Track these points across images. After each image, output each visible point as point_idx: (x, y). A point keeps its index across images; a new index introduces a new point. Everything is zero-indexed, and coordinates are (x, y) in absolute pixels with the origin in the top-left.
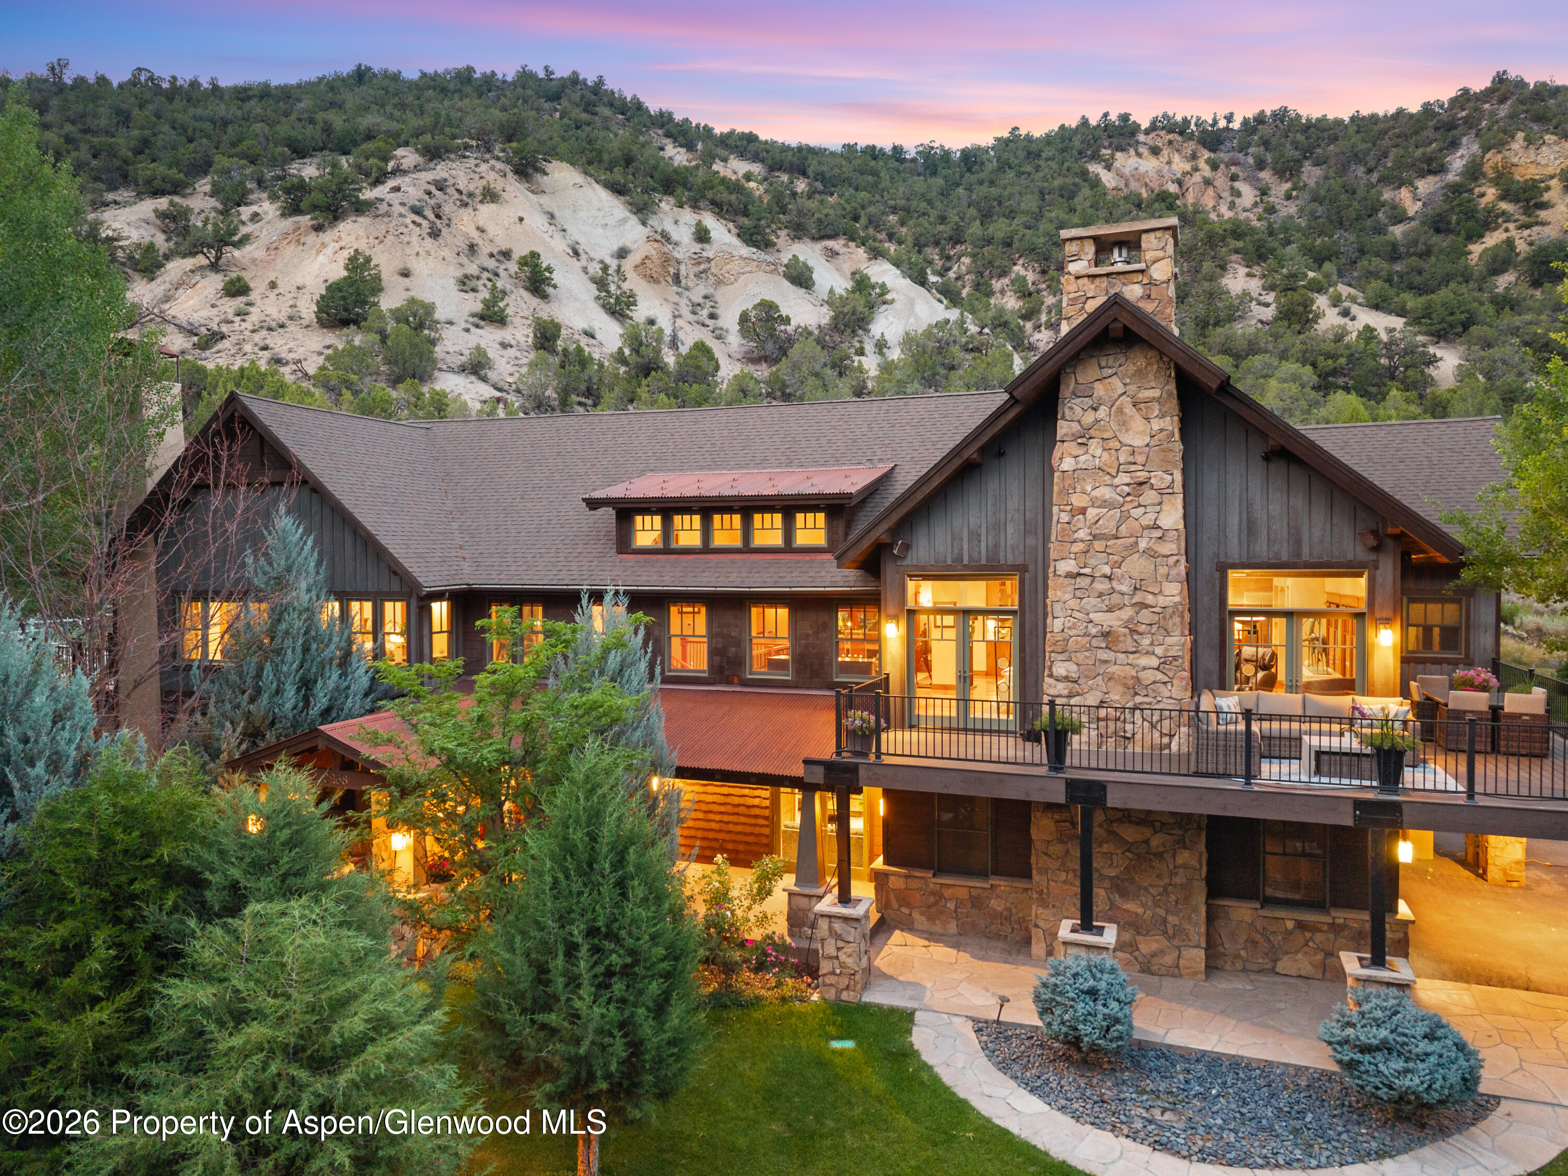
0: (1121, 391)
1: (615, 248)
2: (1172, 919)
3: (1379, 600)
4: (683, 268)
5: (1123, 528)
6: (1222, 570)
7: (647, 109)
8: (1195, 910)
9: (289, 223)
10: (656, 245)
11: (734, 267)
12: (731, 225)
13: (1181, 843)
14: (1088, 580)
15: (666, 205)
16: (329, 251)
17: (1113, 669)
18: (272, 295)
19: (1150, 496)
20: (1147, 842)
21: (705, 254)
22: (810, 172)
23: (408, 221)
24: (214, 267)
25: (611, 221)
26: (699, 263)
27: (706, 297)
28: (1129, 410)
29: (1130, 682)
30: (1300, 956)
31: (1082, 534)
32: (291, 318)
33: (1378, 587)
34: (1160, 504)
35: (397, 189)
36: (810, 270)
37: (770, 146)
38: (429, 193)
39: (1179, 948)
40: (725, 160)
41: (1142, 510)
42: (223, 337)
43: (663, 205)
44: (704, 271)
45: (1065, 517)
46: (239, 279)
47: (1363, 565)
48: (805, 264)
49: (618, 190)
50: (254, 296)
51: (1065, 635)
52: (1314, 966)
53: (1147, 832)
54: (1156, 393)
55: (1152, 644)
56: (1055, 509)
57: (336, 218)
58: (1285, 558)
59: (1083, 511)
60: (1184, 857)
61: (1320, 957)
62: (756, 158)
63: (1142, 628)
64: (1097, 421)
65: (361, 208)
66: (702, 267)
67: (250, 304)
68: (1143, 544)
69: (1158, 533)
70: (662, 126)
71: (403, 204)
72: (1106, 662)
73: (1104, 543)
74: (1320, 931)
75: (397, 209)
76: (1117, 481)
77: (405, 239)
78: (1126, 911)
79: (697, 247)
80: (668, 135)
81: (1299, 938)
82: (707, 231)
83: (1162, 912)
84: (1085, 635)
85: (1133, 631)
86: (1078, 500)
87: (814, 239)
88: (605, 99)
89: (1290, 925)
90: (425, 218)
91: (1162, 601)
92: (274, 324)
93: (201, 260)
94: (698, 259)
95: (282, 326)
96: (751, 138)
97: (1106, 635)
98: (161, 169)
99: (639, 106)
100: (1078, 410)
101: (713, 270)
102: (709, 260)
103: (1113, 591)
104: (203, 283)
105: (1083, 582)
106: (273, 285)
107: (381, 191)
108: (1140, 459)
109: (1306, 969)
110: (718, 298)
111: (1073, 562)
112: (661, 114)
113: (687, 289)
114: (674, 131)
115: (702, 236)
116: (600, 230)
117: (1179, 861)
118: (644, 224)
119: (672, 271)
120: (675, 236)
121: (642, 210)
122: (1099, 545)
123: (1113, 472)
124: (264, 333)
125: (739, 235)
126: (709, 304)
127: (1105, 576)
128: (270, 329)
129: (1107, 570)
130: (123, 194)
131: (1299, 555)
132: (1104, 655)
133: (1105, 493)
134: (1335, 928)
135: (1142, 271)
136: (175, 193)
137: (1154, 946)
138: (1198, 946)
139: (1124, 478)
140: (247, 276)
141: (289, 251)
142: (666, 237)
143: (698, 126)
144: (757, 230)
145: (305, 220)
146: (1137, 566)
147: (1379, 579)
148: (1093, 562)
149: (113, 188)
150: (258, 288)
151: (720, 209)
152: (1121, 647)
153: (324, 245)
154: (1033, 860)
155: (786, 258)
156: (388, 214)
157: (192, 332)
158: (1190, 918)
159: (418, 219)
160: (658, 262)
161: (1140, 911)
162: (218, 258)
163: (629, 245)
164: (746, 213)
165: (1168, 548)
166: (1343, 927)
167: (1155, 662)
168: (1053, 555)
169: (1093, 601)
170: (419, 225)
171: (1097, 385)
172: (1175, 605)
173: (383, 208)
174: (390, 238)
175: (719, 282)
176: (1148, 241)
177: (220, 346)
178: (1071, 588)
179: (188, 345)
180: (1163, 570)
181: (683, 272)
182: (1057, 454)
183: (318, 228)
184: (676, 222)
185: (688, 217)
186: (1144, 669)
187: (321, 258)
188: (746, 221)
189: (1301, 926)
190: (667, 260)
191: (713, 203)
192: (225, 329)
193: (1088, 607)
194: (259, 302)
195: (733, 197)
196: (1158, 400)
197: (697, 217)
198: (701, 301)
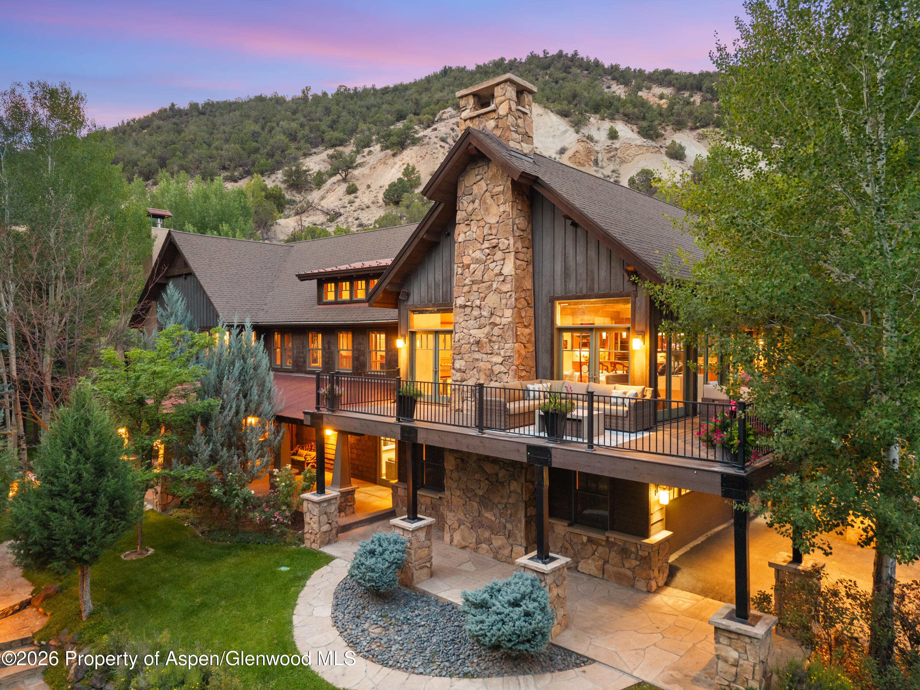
0: (485, 189)
1: (559, 148)
2: (509, 526)
3: (637, 318)
4: (600, 156)
5: (485, 276)
6: (552, 300)
7: (603, 66)
8: (520, 521)
9: (383, 154)
10: (583, 144)
11: (632, 152)
12: (634, 127)
13: (513, 477)
14: (470, 309)
15: (593, 119)
16: (397, 166)
17: (481, 364)
18: (367, 192)
19: (499, 255)
20: (497, 475)
21: (614, 146)
22: (704, 88)
23: (438, 146)
24: (344, 180)
25: (558, 133)
26: (610, 152)
27: (613, 171)
28: (489, 201)
29: (488, 372)
30: (590, 561)
31: (467, 281)
32: (373, 203)
33: (637, 309)
34: (504, 259)
35: (435, 129)
36: (682, 148)
37: (679, 76)
38: (453, 130)
39: (512, 545)
40: (649, 88)
41: (494, 264)
42: (341, 215)
43: (592, 119)
44: (614, 156)
45: (460, 271)
46: (353, 185)
47: (628, 295)
48: (680, 146)
49: (564, 114)
50: (359, 193)
51: (460, 344)
52: (598, 570)
53: (497, 468)
54: (501, 188)
55: (499, 349)
56: (456, 266)
57: (403, 149)
58: (584, 292)
59: (468, 266)
60: (514, 486)
61: (601, 563)
62: (669, 84)
63: (494, 338)
64: (474, 209)
65: (415, 142)
66: (612, 154)
67: (356, 197)
68: (495, 286)
69: (502, 278)
70: (610, 74)
71: (436, 137)
72: (478, 360)
73: (477, 286)
74: (601, 545)
75: (434, 140)
76: (483, 247)
77: (435, 155)
78: (487, 518)
79: (609, 142)
80: (614, 79)
81: (590, 548)
82: (616, 132)
83: (503, 520)
84: (469, 343)
85: (490, 341)
86: (466, 260)
87: (692, 129)
88: (577, 64)
89: (585, 539)
90: (447, 143)
91: (504, 321)
92: (364, 207)
93: (338, 177)
94: (609, 149)
95: (368, 207)
96: (668, 73)
97: (478, 343)
98: (336, 134)
99: (597, 64)
100: (465, 203)
101: (619, 155)
102: (616, 149)
103: (481, 316)
104: (339, 188)
105: (468, 310)
106: (369, 187)
107: (428, 132)
108: (494, 231)
109: (594, 571)
110: (621, 172)
111: (463, 298)
112: (612, 67)
113: (602, 168)
114: (617, 76)
115: (613, 135)
116: (551, 139)
117: (512, 488)
118: (577, 132)
119: (593, 158)
120: (596, 137)
121: (577, 125)
122: (475, 288)
123: (481, 240)
124: (359, 211)
125: (639, 132)
126: (615, 175)
127: (477, 306)
128: (362, 209)
129: (478, 302)
130: (321, 148)
131: (593, 290)
132: (477, 356)
133: (478, 254)
134: (610, 544)
135: (494, 111)
136: (341, 145)
137: (500, 543)
138: (521, 545)
139: (486, 244)
140: (357, 184)
141: (380, 168)
142: (590, 138)
143: (635, 70)
144: (651, 128)
145: (389, 152)
146: (492, 299)
147: (638, 304)
148: (472, 298)
149: (316, 146)
150: (362, 188)
151: (628, 119)
152: (484, 351)
153: (395, 163)
154: (445, 481)
155: (668, 143)
156: (428, 143)
157: (328, 214)
158: (517, 526)
159: (443, 144)
160: (583, 153)
161: (493, 519)
162: (346, 175)
163: (567, 145)
164: (644, 118)
165: (507, 287)
166: (614, 544)
167: (499, 359)
168: (455, 295)
169: (472, 322)
170: (443, 147)
171: (475, 187)
172: (509, 323)
173: (426, 140)
174: (428, 156)
175: (622, 162)
176: (498, 91)
177: (339, 219)
178: (462, 315)
179: (325, 220)
180: (504, 301)
181: (600, 158)
182: (456, 232)
183: (394, 155)
184: (598, 129)
185: (607, 125)
186: (496, 364)
187: (393, 170)
188: (645, 124)
189: (590, 540)
190: (589, 152)
191: (625, 115)
192: (342, 211)
193: (470, 326)
194: (360, 196)
195: (636, 110)
196: (503, 192)
197: (612, 124)
198: (610, 174)
